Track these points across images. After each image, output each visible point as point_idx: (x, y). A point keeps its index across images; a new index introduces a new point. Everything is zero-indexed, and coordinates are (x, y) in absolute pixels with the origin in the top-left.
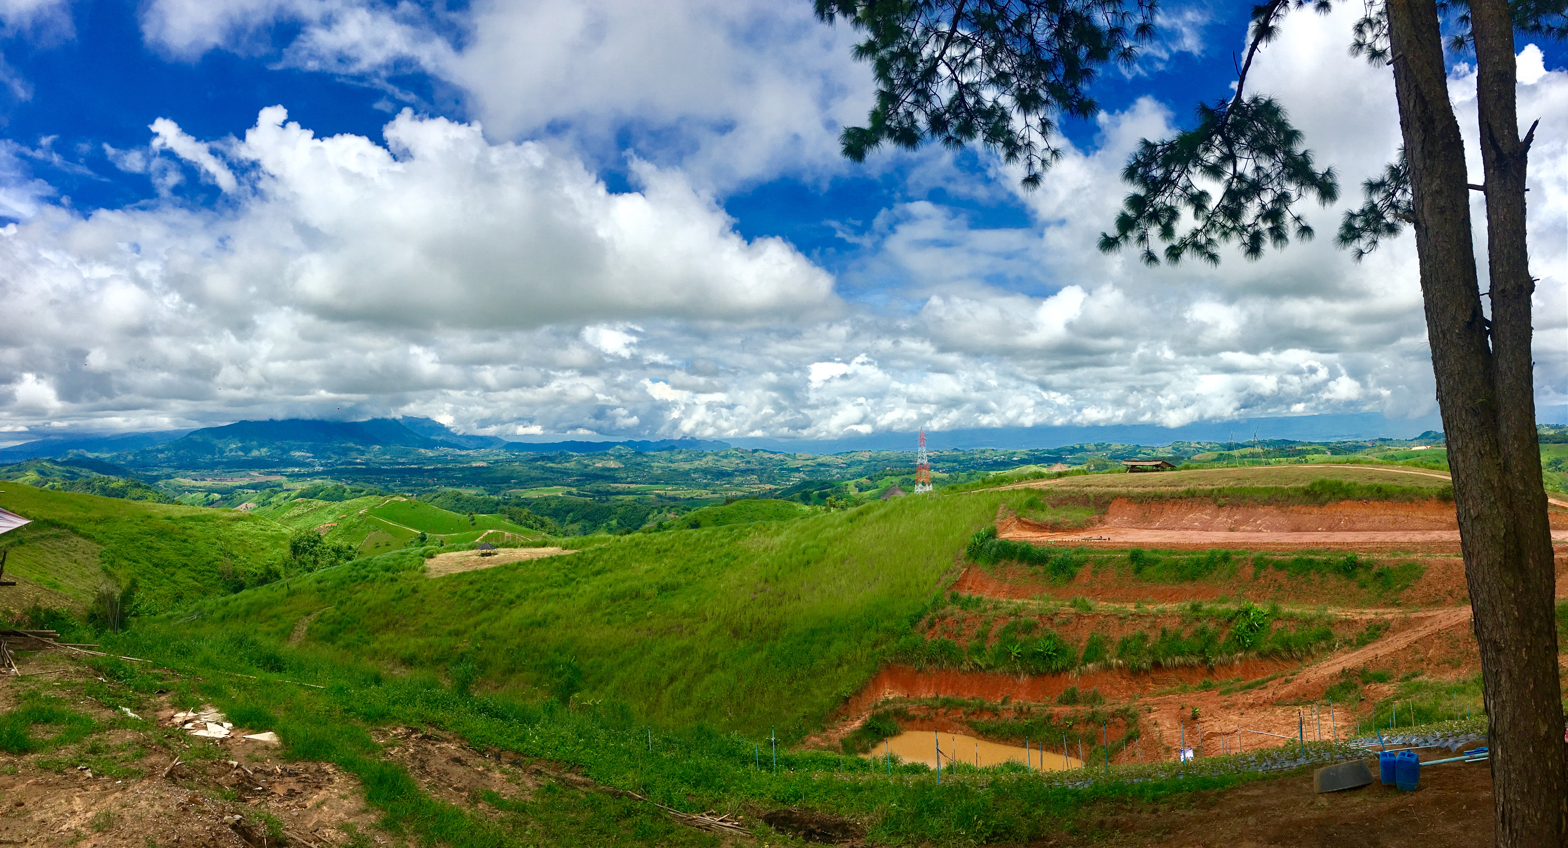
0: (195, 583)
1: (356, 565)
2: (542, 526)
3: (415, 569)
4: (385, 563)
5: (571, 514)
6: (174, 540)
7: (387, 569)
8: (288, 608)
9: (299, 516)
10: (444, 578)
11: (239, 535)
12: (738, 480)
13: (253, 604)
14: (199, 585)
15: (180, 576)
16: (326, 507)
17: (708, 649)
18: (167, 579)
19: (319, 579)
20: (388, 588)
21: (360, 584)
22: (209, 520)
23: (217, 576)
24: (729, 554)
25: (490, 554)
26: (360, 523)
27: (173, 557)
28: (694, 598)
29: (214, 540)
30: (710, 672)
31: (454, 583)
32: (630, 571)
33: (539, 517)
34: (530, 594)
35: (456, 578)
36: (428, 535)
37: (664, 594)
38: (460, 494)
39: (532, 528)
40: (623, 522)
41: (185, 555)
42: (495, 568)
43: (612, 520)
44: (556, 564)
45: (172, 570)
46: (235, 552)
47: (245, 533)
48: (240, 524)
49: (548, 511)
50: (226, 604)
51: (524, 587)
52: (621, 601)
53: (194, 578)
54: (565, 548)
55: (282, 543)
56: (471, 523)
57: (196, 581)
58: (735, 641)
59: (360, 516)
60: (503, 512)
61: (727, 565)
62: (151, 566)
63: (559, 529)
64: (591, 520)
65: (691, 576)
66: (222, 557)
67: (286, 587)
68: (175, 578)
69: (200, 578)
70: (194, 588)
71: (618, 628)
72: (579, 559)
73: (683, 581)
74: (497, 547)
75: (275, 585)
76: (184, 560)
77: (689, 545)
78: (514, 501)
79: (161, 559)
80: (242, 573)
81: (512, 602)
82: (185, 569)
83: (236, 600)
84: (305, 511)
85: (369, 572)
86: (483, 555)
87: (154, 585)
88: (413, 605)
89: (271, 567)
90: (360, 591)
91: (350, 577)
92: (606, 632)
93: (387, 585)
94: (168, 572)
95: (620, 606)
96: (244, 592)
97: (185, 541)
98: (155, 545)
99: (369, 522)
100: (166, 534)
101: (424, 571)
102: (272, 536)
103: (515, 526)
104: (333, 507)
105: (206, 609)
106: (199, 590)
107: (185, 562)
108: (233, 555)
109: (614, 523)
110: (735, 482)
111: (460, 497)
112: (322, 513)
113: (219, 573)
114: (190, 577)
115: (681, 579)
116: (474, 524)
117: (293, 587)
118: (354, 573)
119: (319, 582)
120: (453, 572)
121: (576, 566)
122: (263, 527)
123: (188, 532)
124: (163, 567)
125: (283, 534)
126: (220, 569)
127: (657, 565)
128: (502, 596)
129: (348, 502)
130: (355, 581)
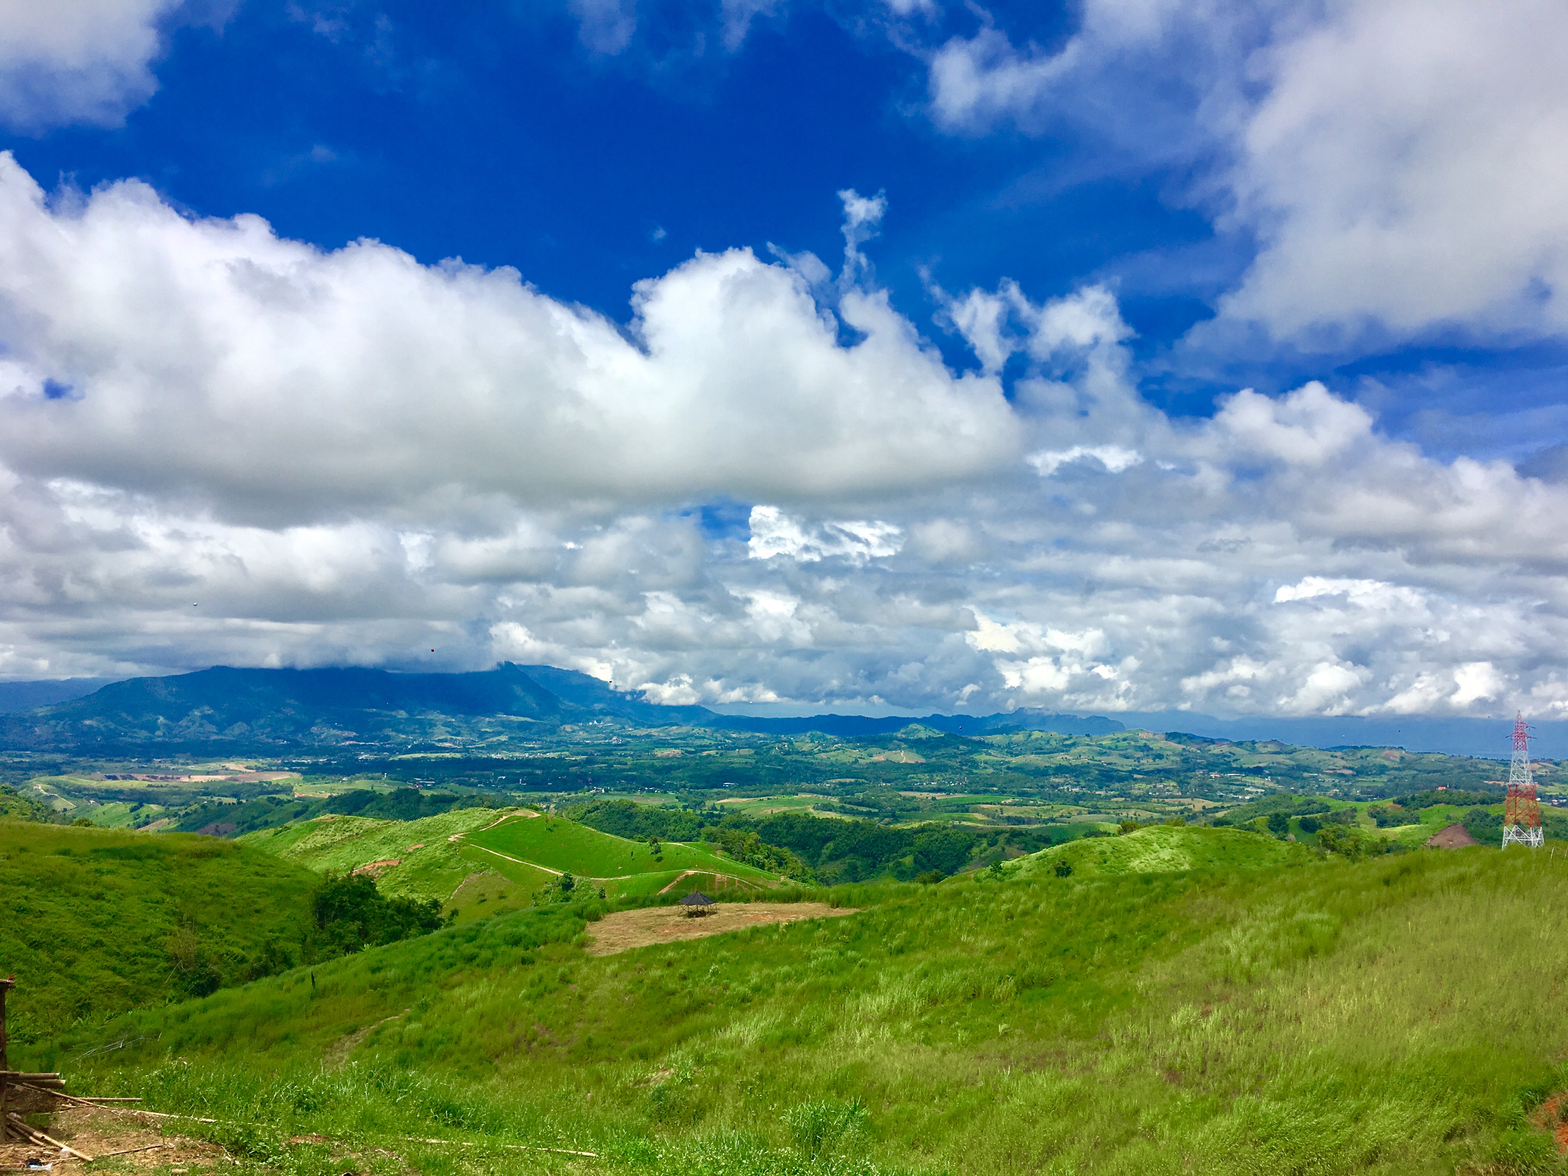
0: (118, 979)
1: (453, 937)
2: (780, 864)
3: (566, 940)
4: (509, 930)
5: (831, 845)
6: (76, 895)
7: (516, 941)
8: (313, 1021)
9: (324, 847)
10: (621, 956)
11: (210, 885)
12: (1139, 788)
13: (241, 1017)
14: (124, 982)
15: (85, 965)
16: (379, 830)
17: (1118, 1102)
18: (59, 971)
19: (375, 965)
20: (516, 976)
21: (461, 970)
22: (150, 857)
23: (163, 964)
24: (1147, 927)
25: (702, 914)
26: (448, 859)
27: (71, 928)
28: (1086, 1005)
29: (159, 895)
30: (1125, 1143)
31: (639, 965)
32: (958, 949)
33: (775, 849)
34: (778, 985)
35: (640, 955)
36: (576, 878)
37: (1027, 992)
38: (633, 805)
39: (762, 867)
40: (924, 861)
41: (96, 925)
42: (712, 937)
43: (904, 855)
44: (821, 932)
45: (69, 953)
46: (202, 918)
47: (225, 882)
48: (214, 863)
49: (790, 838)
50: (184, 1017)
51: (765, 971)
52: (947, 1003)
53: (114, 969)
54: (836, 904)
55: (296, 898)
56: (655, 857)
57: (120, 974)
58: (1172, 1088)
59: (450, 845)
60: (712, 838)
61: (1145, 947)
62: (25, 946)
63: (810, 871)
64: (867, 856)
65: (1076, 964)
66: (176, 928)
67: (309, 981)
68: (75, 970)
69: (128, 968)
70: (113, 988)
71: (944, 1053)
72: (863, 924)
73: (1061, 973)
74: (714, 900)
75: (288, 977)
76: (95, 934)
77: (1068, 905)
78: (728, 818)
79: (48, 932)
80: (215, 958)
81: (745, 999)
82: (97, 953)
83: (205, 1010)
84: (338, 837)
85: (481, 947)
86: (691, 915)
87: (32, 984)
88: (565, 1006)
89: (274, 946)
90: (460, 984)
91: (441, 958)
92: (922, 1057)
93: (515, 969)
94: (59, 959)
95: (945, 1011)
96: (221, 993)
97: (99, 897)
98: (36, 905)
99: (467, 856)
100: (59, 884)
101: (582, 945)
102: (279, 887)
103: (734, 864)
104: (391, 830)
105: (143, 1028)
106: (124, 992)
107: (97, 937)
108: (196, 923)
109: (908, 860)
110: (1135, 792)
111: (633, 810)
112: (371, 843)
113: (168, 959)
114: (107, 968)
115: (1057, 966)
116: (659, 859)
117: (321, 981)
118: (450, 951)
119: (374, 970)
120: (637, 946)
121: (858, 937)
122: (258, 868)
123: (107, 879)
124: (51, 948)
125: (299, 882)
126: (169, 949)
127: (1009, 940)
128: (726, 988)
129: (428, 820)
130: (452, 965)
